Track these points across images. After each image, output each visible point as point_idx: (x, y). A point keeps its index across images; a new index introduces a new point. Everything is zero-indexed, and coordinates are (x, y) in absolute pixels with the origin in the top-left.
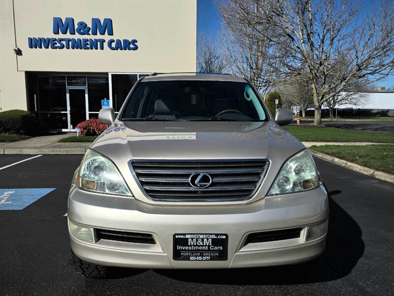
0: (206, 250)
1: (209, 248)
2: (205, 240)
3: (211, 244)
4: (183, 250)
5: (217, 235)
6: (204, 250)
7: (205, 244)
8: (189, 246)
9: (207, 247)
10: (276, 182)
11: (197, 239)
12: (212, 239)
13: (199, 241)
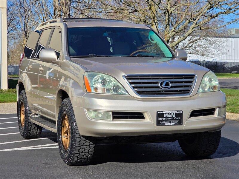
0: (173, 120)
1: (174, 118)
2: (172, 114)
3: (175, 116)
4: (161, 120)
5: (178, 111)
6: (171, 120)
7: (172, 116)
8: (164, 118)
9: (173, 118)
10: (201, 86)
11: (168, 114)
12: (176, 113)
13: (169, 115)
